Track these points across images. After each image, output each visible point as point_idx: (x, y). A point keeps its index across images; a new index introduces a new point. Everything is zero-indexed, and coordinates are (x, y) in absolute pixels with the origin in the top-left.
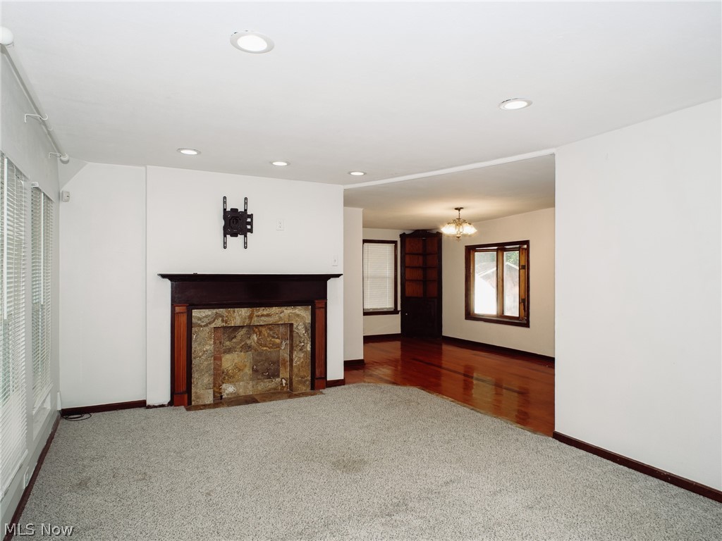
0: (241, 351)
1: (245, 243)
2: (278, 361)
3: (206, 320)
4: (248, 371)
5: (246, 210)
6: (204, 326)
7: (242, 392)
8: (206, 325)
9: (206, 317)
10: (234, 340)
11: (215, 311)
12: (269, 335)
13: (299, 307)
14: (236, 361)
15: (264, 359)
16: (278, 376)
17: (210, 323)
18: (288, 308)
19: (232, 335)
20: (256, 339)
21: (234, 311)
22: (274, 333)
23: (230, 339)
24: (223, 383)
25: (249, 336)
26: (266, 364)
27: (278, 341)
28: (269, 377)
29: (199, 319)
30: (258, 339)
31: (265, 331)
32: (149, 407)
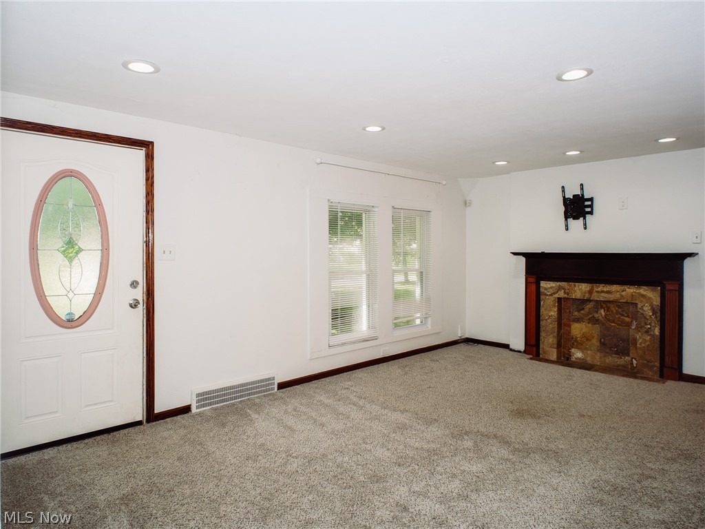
0: (589, 323)
1: (585, 225)
2: (628, 340)
3: (551, 291)
4: (595, 342)
5: (583, 195)
6: (550, 295)
7: (589, 360)
8: (551, 295)
9: (551, 288)
10: (582, 312)
11: (558, 284)
12: (617, 312)
13: (645, 287)
14: (583, 331)
15: (612, 334)
16: (628, 355)
17: (554, 293)
18: (631, 287)
19: (581, 307)
20: (603, 314)
21: (575, 286)
22: (623, 311)
23: (579, 310)
24: (572, 348)
25: (596, 310)
26: (615, 340)
27: (627, 319)
28: (617, 353)
29: (546, 289)
30: (606, 315)
31: (613, 308)
32: (511, 350)
